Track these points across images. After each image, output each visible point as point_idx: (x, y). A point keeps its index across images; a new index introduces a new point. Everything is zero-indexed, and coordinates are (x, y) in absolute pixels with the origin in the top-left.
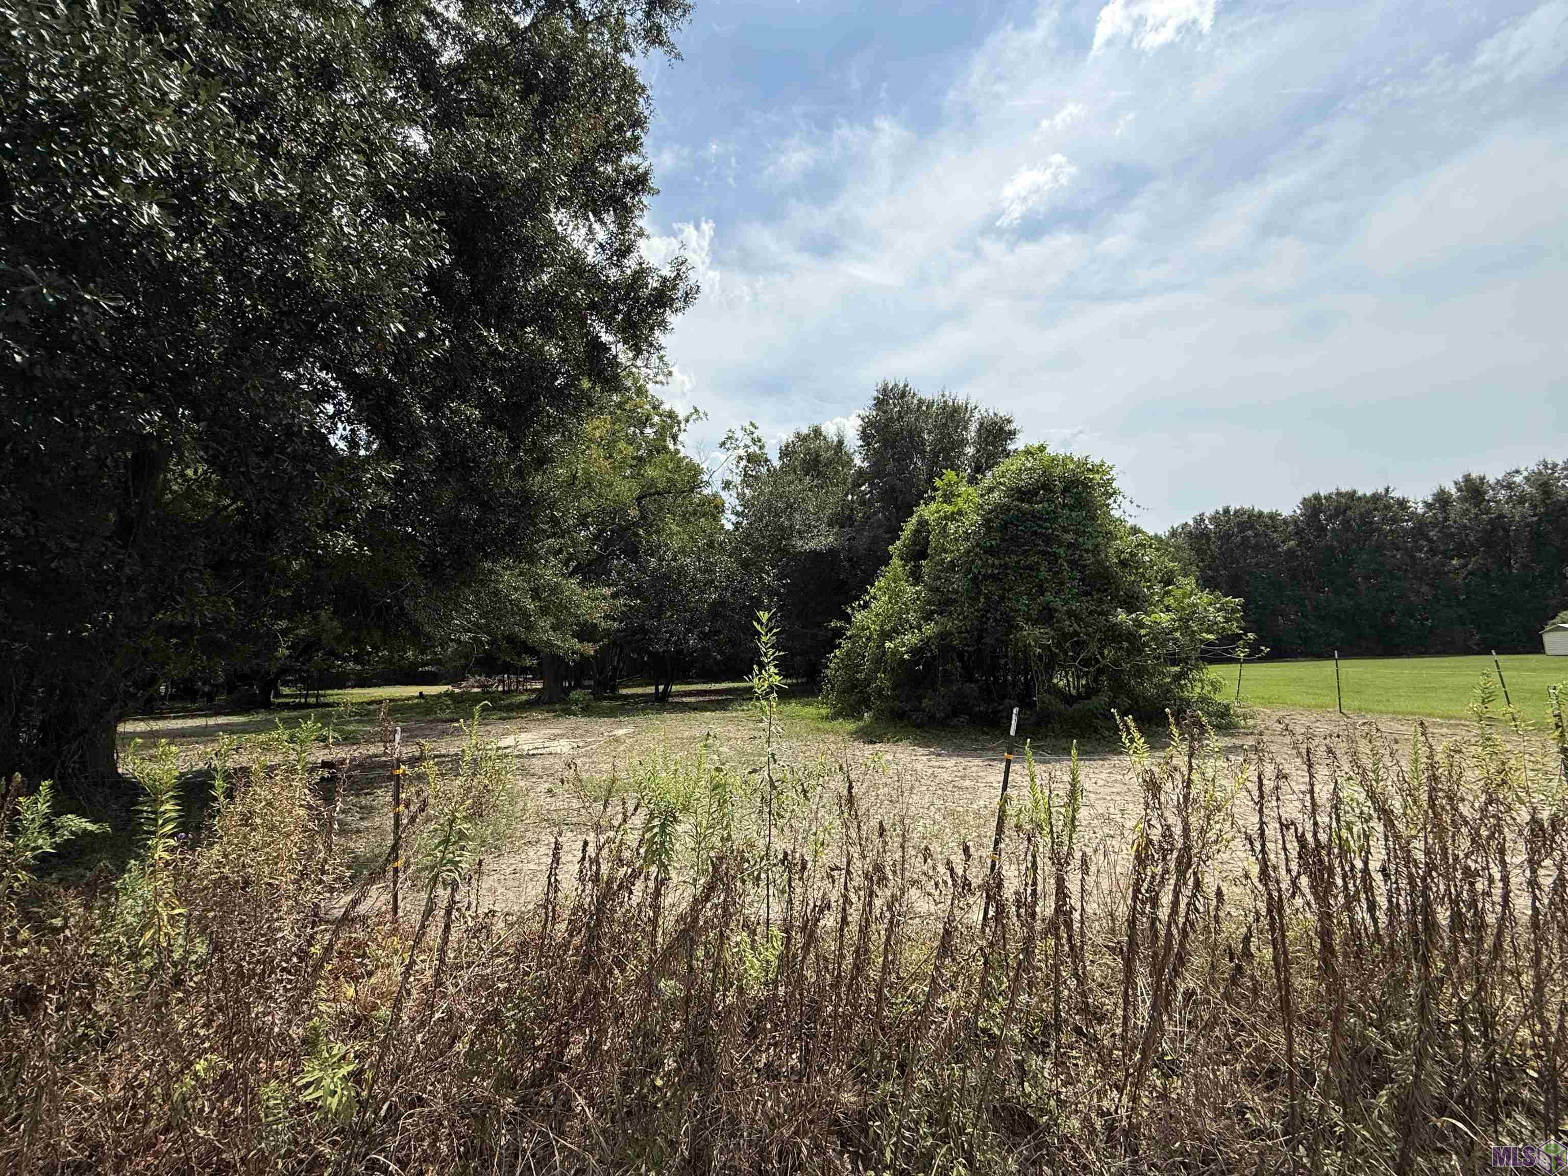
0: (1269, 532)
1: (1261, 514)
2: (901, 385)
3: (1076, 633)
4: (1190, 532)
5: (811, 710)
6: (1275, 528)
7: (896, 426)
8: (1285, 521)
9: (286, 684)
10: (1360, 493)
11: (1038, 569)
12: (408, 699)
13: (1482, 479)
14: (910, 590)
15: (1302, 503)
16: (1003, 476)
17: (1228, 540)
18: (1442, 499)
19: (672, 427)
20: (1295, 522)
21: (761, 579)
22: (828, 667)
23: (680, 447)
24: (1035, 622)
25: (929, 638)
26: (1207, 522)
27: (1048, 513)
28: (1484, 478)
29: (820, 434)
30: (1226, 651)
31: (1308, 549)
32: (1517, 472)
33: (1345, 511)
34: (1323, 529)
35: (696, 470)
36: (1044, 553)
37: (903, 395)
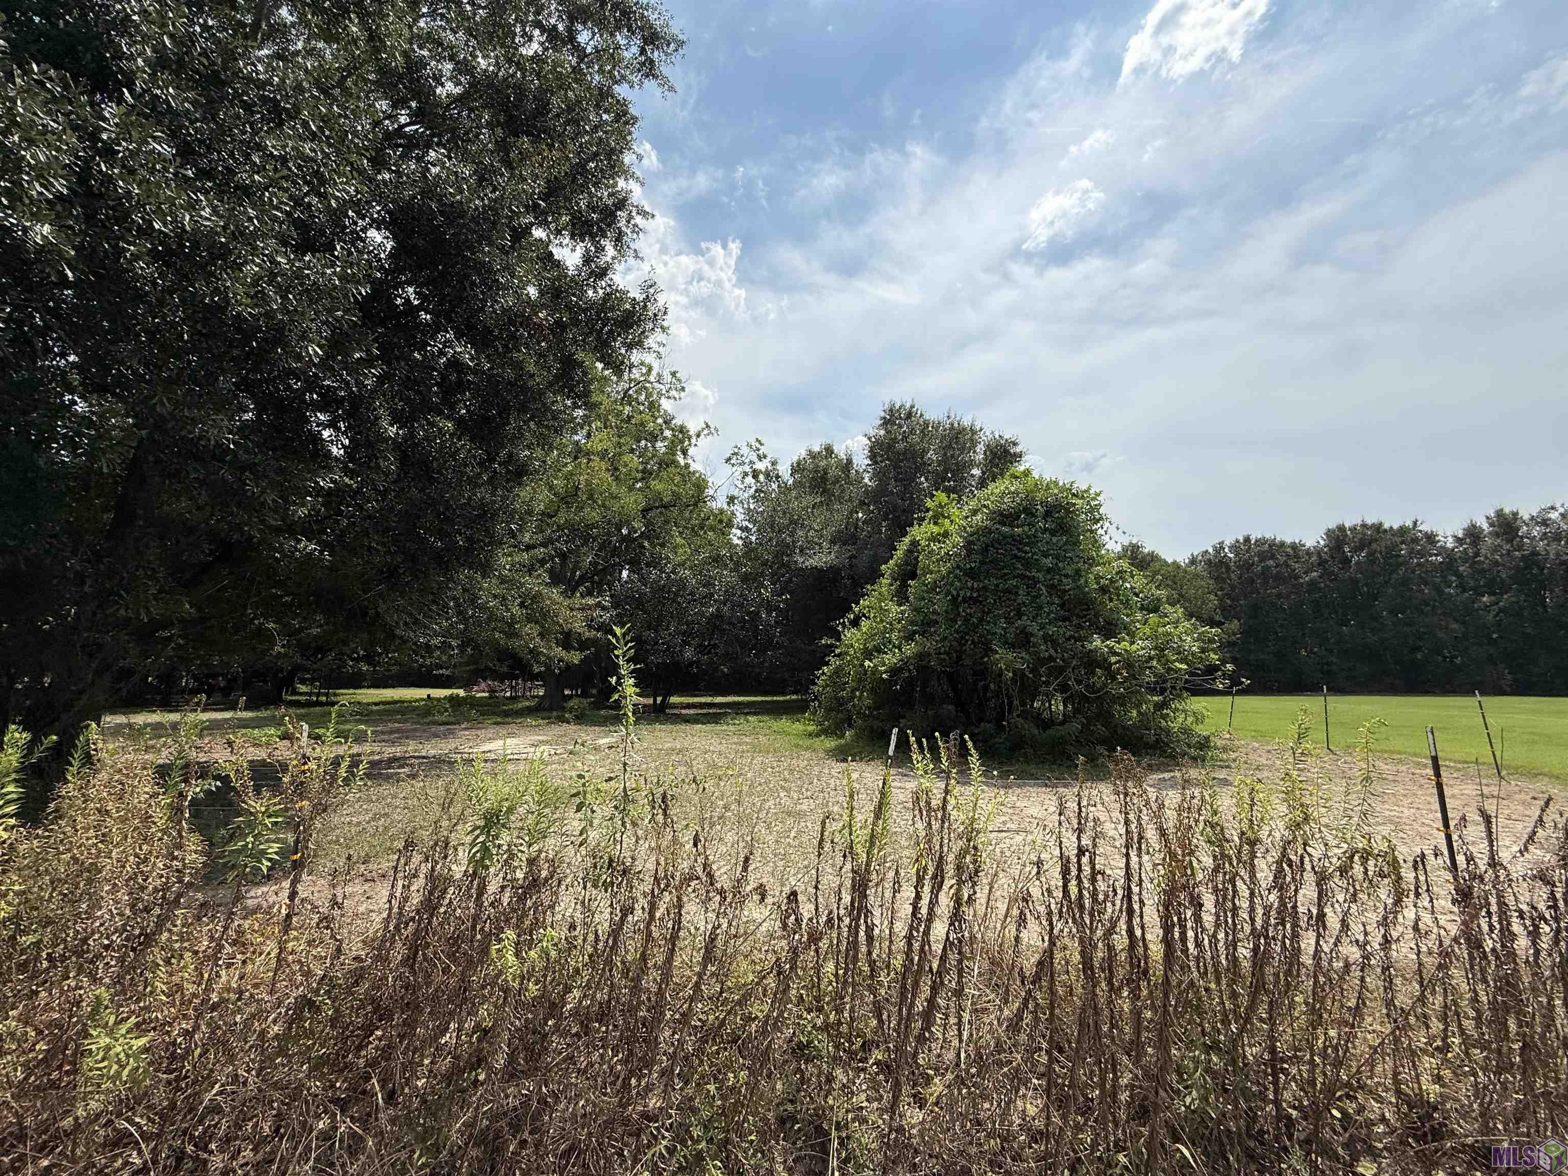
0: (1291, 562)
1: (1282, 544)
2: (908, 406)
3: (1051, 659)
4: (1210, 560)
5: (799, 727)
6: (1297, 557)
7: (900, 446)
8: (1308, 553)
9: (303, 681)
10: (1386, 526)
11: (1017, 593)
12: (416, 701)
13: (1515, 514)
14: (894, 609)
15: (1326, 534)
16: (989, 499)
17: (1248, 569)
18: (1473, 534)
19: (682, 442)
20: (1319, 552)
21: (760, 594)
22: (815, 684)
23: (690, 461)
24: (1012, 646)
25: (909, 658)
26: (1227, 550)
27: (1028, 537)
28: (1517, 513)
29: (832, 452)
30: (1206, 681)
31: (1331, 581)
32: (1553, 508)
33: (1370, 543)
34: (1346, 561)
35: (700, 485)
36: (1022, 577)
37: (909, 415)
